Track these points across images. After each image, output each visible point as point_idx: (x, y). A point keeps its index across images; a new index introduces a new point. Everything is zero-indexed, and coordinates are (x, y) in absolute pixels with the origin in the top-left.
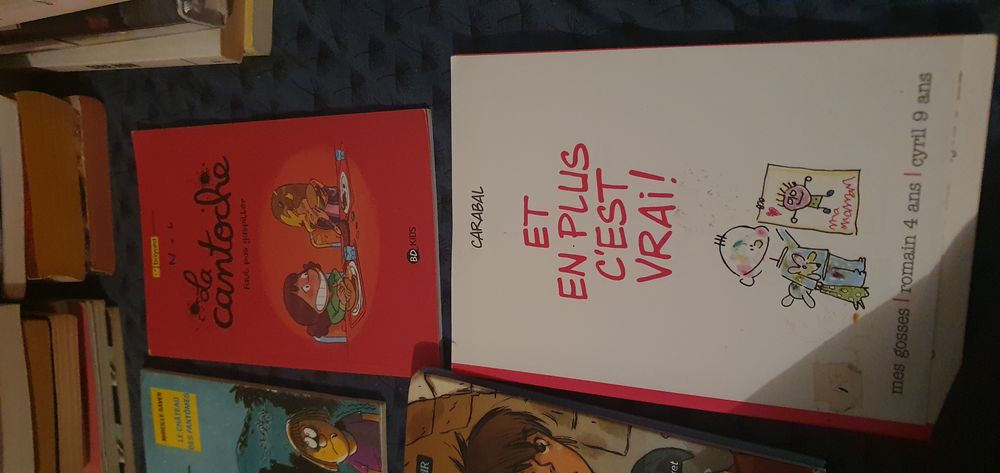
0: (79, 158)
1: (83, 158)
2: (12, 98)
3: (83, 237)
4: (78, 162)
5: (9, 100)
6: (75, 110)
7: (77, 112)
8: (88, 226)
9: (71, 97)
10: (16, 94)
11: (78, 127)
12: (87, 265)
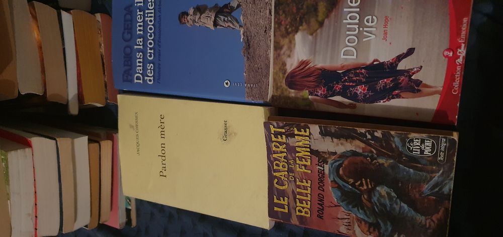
0: (100, 45)
1: (103, 45)
2: (70, 13)
3: (104, 85)
4: (100, 47)
5: (69, 14)
6: (98, 21)
7: (99, 21)
8: (106, 79)
9: (96, 14)
10: (71, 11)
11: (100, 29)
12: (107, 99)
